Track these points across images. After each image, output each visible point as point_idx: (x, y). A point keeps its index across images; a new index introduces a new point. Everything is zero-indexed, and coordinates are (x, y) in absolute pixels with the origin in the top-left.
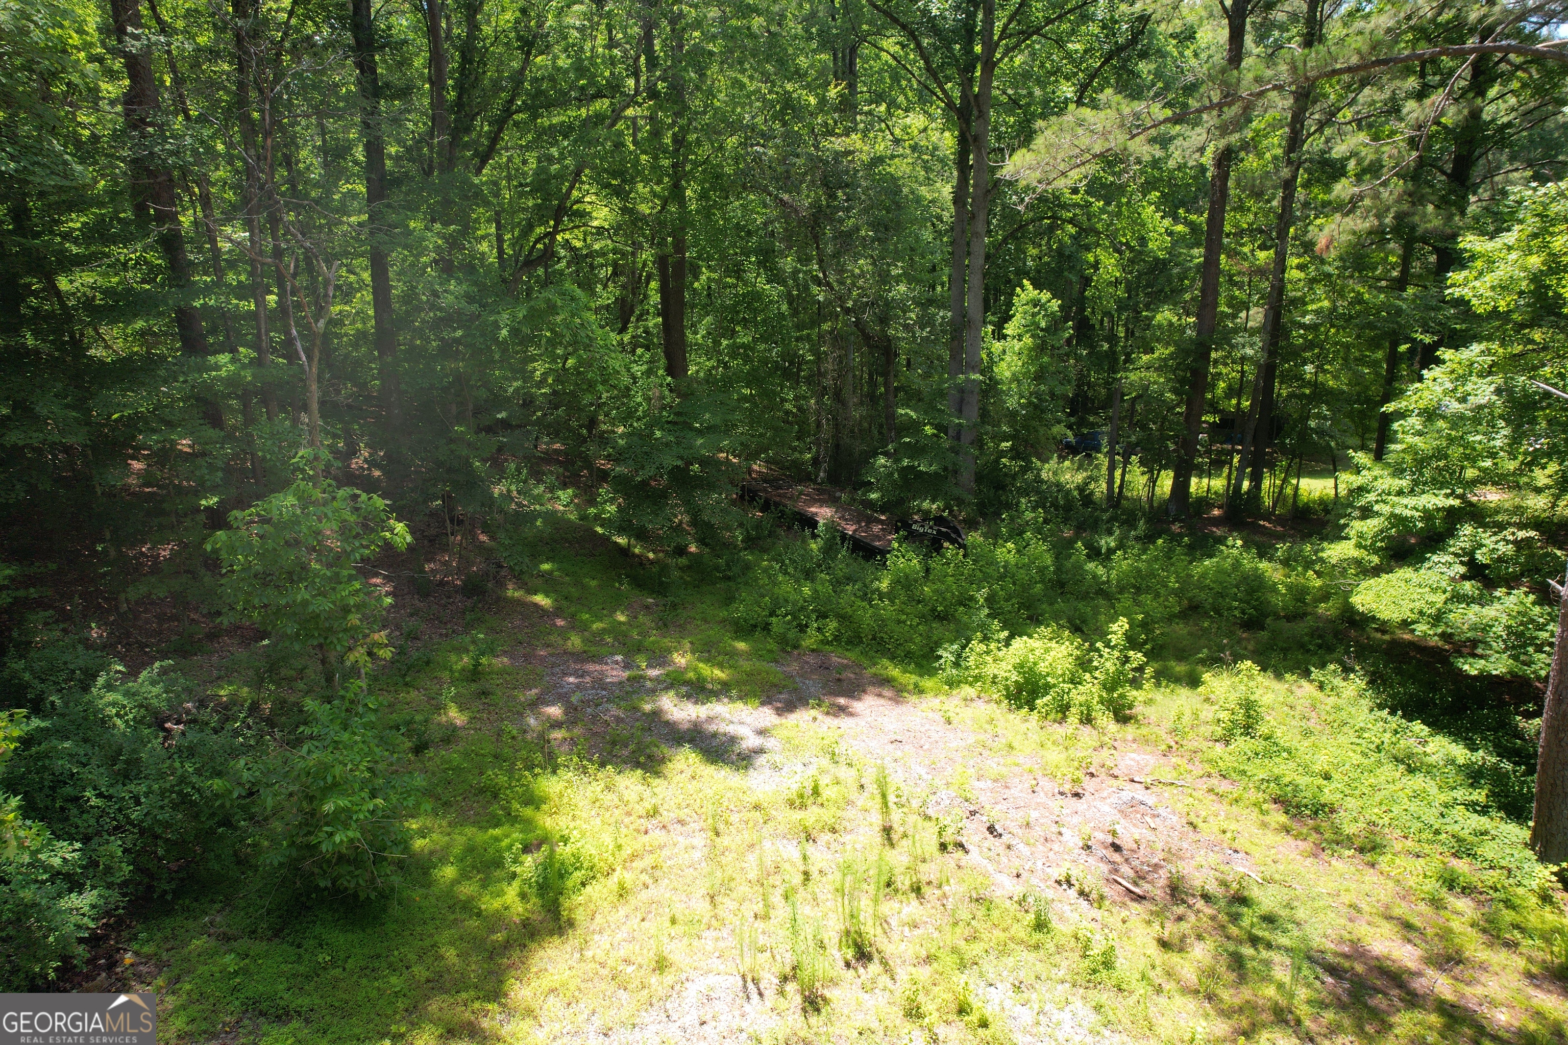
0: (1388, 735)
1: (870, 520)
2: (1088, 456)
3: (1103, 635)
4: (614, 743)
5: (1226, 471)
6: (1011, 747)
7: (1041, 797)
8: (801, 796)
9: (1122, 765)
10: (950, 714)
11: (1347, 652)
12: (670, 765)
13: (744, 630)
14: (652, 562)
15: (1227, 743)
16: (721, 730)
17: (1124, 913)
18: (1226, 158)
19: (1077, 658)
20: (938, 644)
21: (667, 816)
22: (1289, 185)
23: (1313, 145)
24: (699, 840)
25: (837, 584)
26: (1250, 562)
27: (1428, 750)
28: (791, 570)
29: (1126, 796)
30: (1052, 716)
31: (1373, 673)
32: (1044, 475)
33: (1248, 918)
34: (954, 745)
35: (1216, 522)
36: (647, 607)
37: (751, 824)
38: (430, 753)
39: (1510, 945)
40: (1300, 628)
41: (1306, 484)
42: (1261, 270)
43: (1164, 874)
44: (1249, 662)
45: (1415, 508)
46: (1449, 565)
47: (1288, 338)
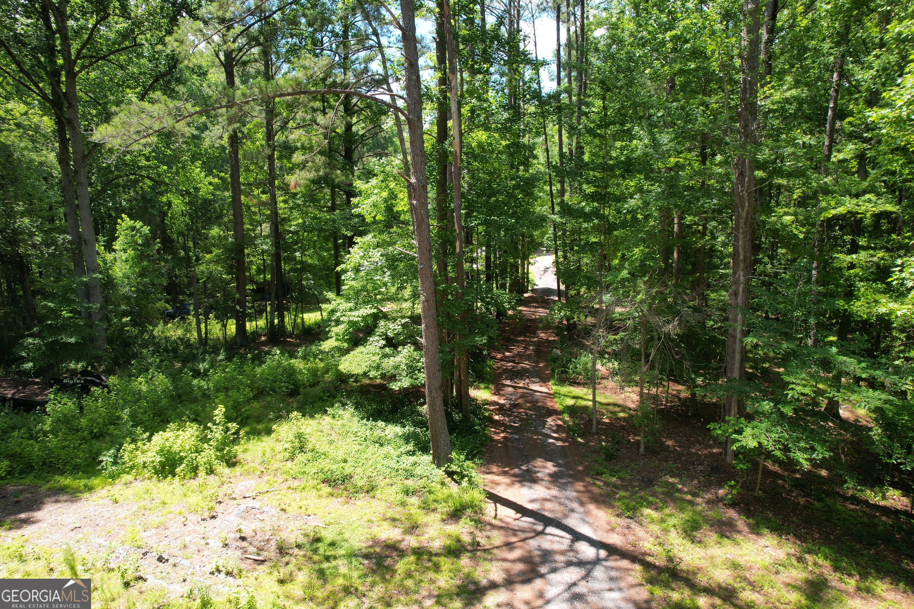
0: (368, 431)
1: (27, 384)
2: (183, 318)
3: (210, 419)
5: (264, 315)
6: (164, 503)
7: (190, 527)
9: (237, 491)
10: (116, 496)
11: (342, 396)
15: (293, 459)
17: (256, 574)
18: (234, 140)
19: (198, 436)
20: (98, 453)
22: (271, 158)
23: (279, 138)
26: (286, 361)
27: (386, 433)
29: (243, 507)
30: (188, 476)
31: (356, 403)
32: (155, 333)
33: (322, 547)
34: (123, 515)
35: (265, 344)
39: (434, 510)
40: (318, 389)
41: (306, 316)
42: (264, 204)
43: (273, 543)
44: (295, 413)
45: (358, 316)
46: (378, 341)
47: (284, 239)
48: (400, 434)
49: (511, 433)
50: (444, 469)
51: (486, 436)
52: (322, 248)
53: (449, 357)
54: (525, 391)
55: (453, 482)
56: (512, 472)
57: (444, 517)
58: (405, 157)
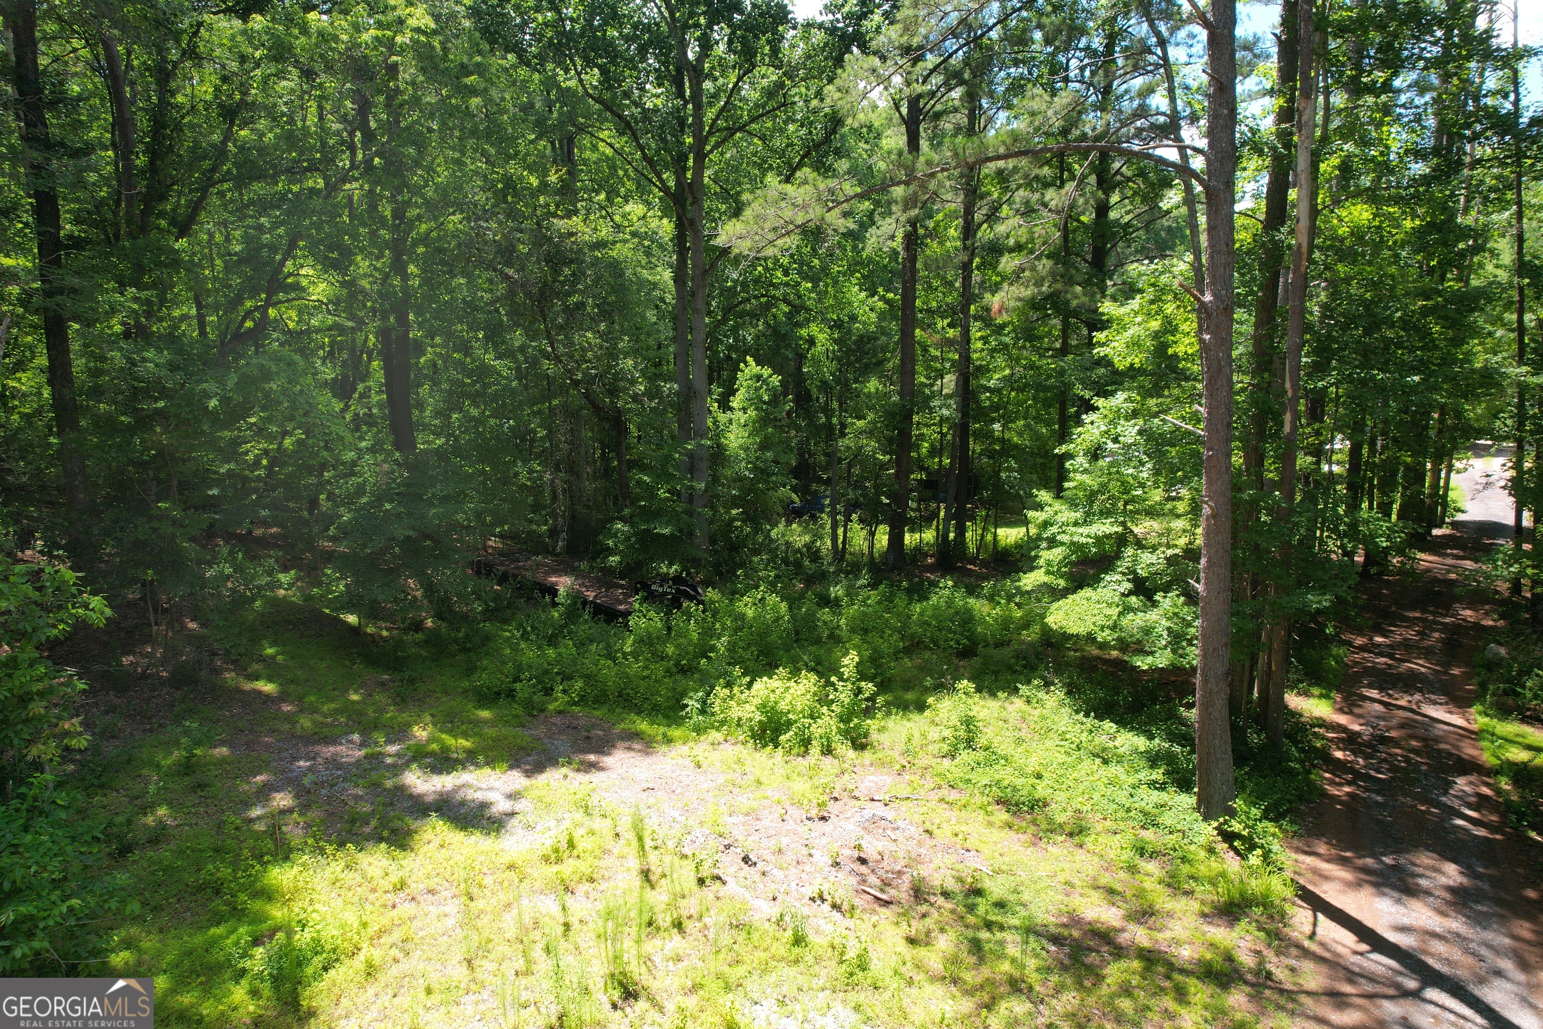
0: (1085, 734)
1: (611, 586)
2: (813, 517)
3: (837, 670)
4: (353, 822)
5: (935, 523)
6: (759, 782)
7: (790, 825)
8: (557, 851)
9: (862, 787)
10: (700, 758)
11: (1047, 668)
12: (416, 837)
13: (487, 698)
14: (385, 640)
15: (953, 757)
16: (469, 797)
17: (875, 918)
18: (912, 241)
19: (815, 694)
20: (684, 694)
21: (415, 887)
22: (966, 267)
23: (984, 234)
24: (452, 907)
25: (581, 645)
26: (961, 600)
27: (1117, 743)
28: (533, 637)
29: (868, 813)
30: (796, 751)
31: (1070, 684)
32: (773, 535)
33: (983, 906)
34: (705, 786)
35: (931, 569)
36: (383, 684)
37: (506, 884)
38: (136, 855)
39: (1189, 893)
40: (1007, 652)
41: (1002, 532)
42: (950, 342)
43: (906, 878)
44: (965, 682)
45: (1088, 536)
46: (1119, 582)
47: (978, 402)
48: (1142, 749)
49: (1366, 789)
50: (1216, 824)
51: (1310, 784)
52: (1038, 419)
53: (1250, 626)
54: (1410, 715)
55: (1232, 853)
56: (1360, 862)
57: (1206, 910)
58: (1197, 257)
